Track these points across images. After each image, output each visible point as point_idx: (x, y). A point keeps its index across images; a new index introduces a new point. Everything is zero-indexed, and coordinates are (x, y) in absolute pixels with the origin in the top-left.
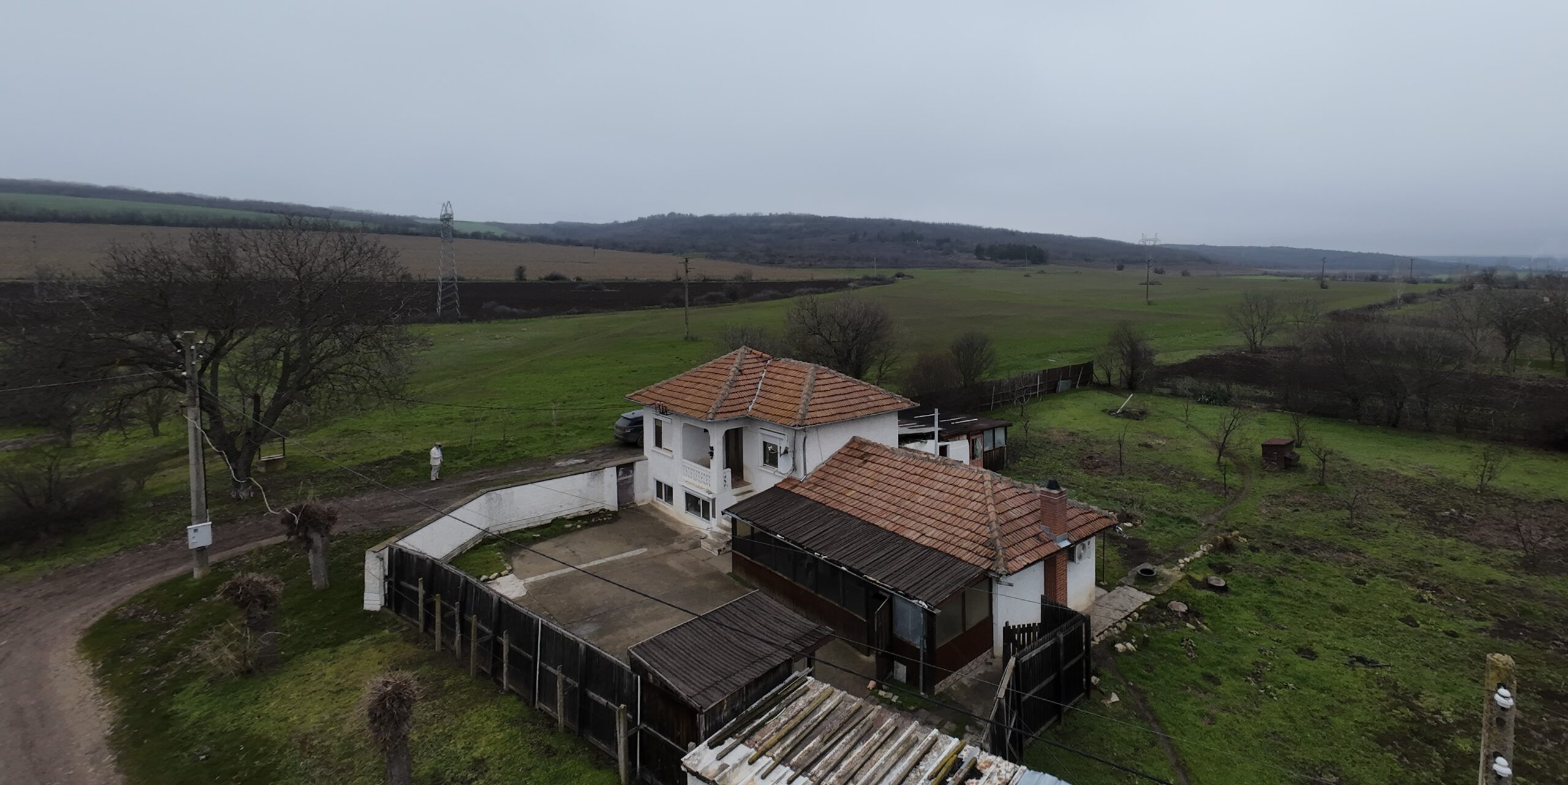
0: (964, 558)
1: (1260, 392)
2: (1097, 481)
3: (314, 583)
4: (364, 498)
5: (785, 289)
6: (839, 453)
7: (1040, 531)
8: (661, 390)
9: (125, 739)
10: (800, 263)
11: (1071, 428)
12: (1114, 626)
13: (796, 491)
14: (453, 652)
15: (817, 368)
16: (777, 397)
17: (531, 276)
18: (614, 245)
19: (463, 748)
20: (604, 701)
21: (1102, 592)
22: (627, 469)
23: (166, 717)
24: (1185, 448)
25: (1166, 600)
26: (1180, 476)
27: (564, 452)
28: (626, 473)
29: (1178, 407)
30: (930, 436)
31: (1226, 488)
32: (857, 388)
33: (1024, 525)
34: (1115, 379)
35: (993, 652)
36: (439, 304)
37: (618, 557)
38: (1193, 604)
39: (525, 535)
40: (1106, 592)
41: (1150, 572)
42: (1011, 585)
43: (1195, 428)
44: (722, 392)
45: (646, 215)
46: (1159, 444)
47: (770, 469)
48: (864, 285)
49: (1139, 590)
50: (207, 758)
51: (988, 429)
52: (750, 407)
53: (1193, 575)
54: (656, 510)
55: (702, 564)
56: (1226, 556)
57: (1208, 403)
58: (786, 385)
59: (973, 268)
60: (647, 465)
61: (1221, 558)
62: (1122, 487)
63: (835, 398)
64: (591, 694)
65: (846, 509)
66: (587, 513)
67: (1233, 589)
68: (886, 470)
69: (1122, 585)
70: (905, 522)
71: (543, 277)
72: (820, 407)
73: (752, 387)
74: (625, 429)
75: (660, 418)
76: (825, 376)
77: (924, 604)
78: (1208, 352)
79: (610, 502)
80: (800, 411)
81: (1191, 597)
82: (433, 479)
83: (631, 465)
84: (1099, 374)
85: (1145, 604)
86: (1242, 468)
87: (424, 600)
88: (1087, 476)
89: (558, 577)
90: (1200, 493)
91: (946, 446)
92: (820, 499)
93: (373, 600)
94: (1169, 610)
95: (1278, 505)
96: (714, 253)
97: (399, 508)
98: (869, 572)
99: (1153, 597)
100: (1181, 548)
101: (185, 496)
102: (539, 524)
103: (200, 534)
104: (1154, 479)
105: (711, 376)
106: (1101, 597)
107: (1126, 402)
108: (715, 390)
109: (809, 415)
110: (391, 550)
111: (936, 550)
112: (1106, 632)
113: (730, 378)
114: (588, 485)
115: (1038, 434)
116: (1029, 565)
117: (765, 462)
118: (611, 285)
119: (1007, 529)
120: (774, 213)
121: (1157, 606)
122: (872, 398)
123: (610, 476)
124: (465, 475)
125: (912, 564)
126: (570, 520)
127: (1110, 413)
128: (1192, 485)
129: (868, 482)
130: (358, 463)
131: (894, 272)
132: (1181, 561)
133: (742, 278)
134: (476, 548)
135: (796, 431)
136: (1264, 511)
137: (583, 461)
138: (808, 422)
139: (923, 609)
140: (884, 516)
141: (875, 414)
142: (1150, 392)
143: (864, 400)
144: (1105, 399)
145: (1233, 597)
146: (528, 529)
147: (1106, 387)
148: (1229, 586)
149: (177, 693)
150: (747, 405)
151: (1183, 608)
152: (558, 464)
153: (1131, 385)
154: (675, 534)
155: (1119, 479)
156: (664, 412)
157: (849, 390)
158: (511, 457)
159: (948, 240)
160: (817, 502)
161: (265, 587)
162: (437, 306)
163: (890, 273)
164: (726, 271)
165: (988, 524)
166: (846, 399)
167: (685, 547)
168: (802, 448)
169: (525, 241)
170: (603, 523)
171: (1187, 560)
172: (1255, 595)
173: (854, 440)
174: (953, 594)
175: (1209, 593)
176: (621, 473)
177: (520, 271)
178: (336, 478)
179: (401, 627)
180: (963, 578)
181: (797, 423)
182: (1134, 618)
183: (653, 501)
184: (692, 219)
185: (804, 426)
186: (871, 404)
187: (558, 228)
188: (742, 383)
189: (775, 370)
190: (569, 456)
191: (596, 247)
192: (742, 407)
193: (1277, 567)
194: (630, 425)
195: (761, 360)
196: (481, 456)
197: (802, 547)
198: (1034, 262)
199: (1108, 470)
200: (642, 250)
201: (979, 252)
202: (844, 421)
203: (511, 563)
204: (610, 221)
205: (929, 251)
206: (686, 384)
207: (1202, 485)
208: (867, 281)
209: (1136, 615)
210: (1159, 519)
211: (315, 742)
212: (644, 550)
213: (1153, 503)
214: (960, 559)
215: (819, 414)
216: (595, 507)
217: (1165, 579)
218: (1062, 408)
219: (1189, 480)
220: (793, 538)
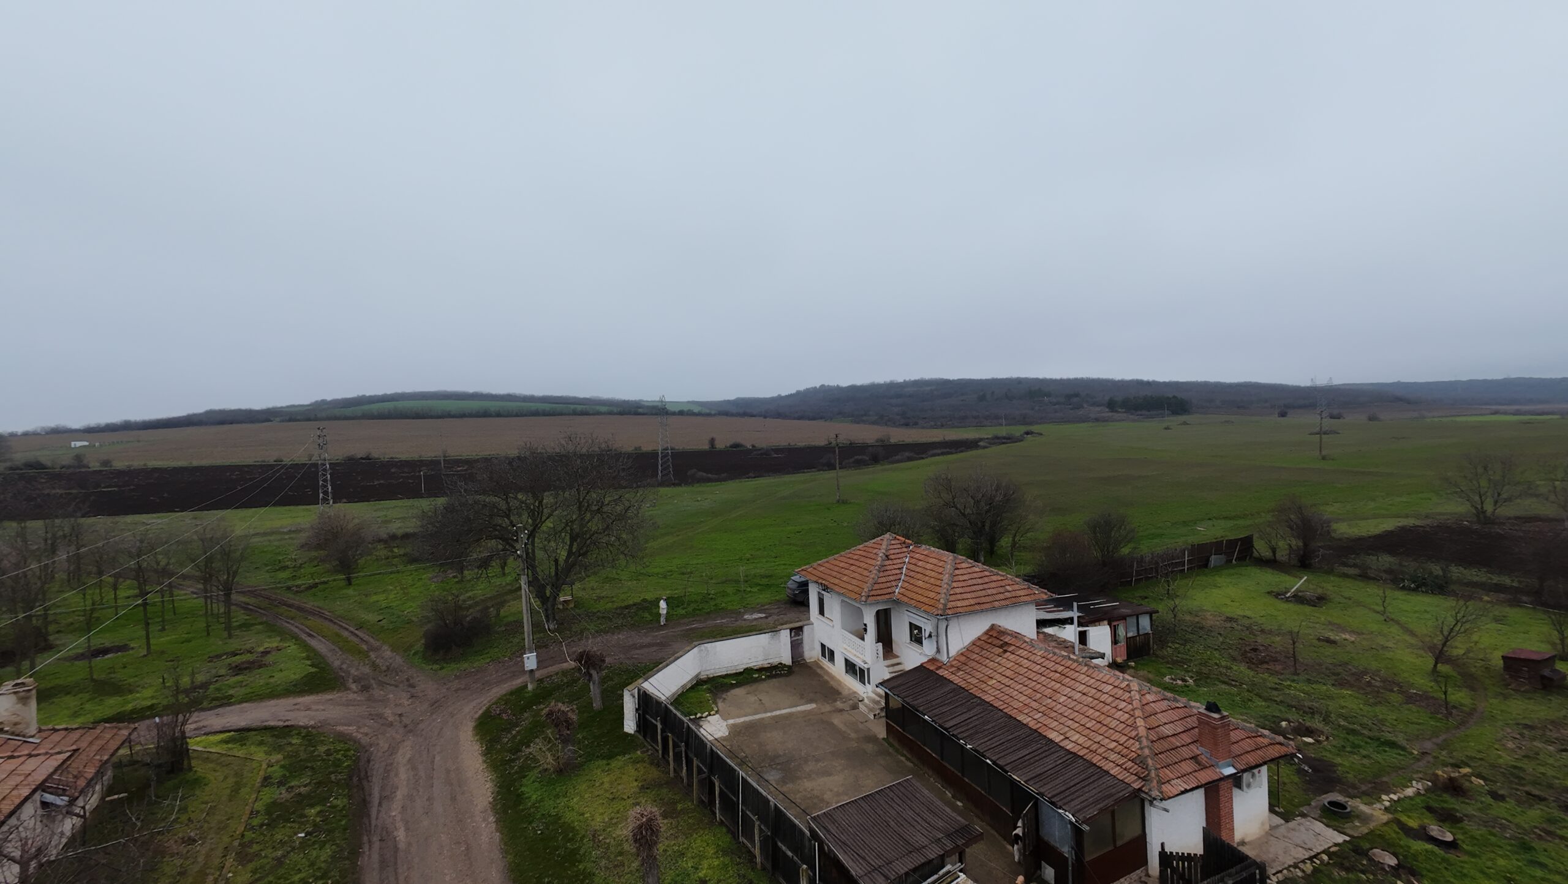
0: (1112, 772)
1: (1496, 579)
2: (1264, 680)
3: (594, 705)
4: (620, 636)
5: (920, 450)
6: (979, 639)
7: (1199, 753)
8: (823, 568)
9: (498, 807)
10: (932, 423)
11: (1230, 611)
12: (1296, 866)
13: (941, 672)
14: (681, 778)
15: (955, 558)
16: (920, 583)
17: (720, 445)
18: (779, 415)
19: (692, 867)
20: (790, 854)
21: (1278, 820)
22: (797, 631)
23: (519, 796)
24: (1384, 648)
25: (1366, 845)
26: (1378, 684)
27: (749, 606)
28: (797, 634)
29: (1371, 593)
30: (1070, 621)
31: (1449, 708)
32: (994, 578)
33: (1178, 744)
34: (1282, 555)
35: (1147, 870)
36: (660, 472)
37: (794, 710)
38: (1405, 857)
39: (726, 681)
40: (1283, 822)
41: (1343, 807)
42: (1167, 811)
43: (1398, 623)
44: (872, 576)
45: (802, 388)
46: (1345, 640)
47: (915, 647)
48: (994, 444)
49: (1327, 826)
50: (541, 833)
51: (1131, 616)
52: (897, 591)
53: (1404, 819)
54: (821, 668)
55: (861, 726)
56: (1453, 800)
57: (1415, 590)
58: (928, 573)
59: (1107, 421)
60: (813, 629)
61: (1445, 802)
62: (1297, 690)
63: (973, 588)
64: (780, 844)
65: (988, 698)
66: (769, 665)
67: (1465, 846)
68: (1026, 663)
69: (1304, 815)
70: (1048, 721)
71: (728, 445)
72: (959, 597)
73: (898, 571)
74: (794, 590)
75: (823, 592)
76: (964, 565)
77: (1071, 816)
78: (1411, 522)
79: (787, 659)
80: (942, 601)
81: (1401, 847)
82: (662, 624)
83: (801, 629)
84: (1261, 548)
85: (1336, 845)
86: (1470, 681)
87: (662, 735)
88: (1252, 673)
89: (750, 721)
90: (1409, 710)
91: (1085, 632)
92: (963, 684)
93: (630, 725)
94: (1371, 860)
95: (1534, 739)
96: (858, 418)
97: (642, 647)
98: (1014, 770)
99: (1348, 838)
100: (1385, 779)
101: (520, 624)
102: (734, 672)
103: (530, 661)
104: (1341, 685)
105: (862, 559)
106: (1277, 826)
107: (1299, 583)
108: (866, 573)
109: (950, 605)
110: (639, 690)
111: (1082, 757)
112: (1285, 872)
113: (879, 563)
114: (769, 643)
115: (1188, 618)
116: (1186, 791)
117: (911, 640)
118: (777, 450)
119: (1158, 747)
120: (907, 379)
121: (1354, 851)
122: (1008, 588)
123: (785, 636)
124: (682, 621)
125: (1057, 769)
126: (756, 670)
127: (1277, 595)
128: (1395, 698)
129: (1008, 673)
130: (615, 606)
131: (1023, 429)
132: (1384, 797)
133: (882, 441)
134: (693, 688)
135: (938, 619)
136: (1510, 745)
137: (764, 615)
138: (949, 612)
139: (1071, 822)
140: (1026, 712)
141: (1013, 603)
142: (1330, 572)
143: (1001, 590)
144: (1270, 578)
145: (1465, 858)
146: (727, 676)
147: (1271, 563)
148: (1459, 842)
149: (524, 778)
150: (894, 589)
151: (1392, 861)
152: (746, 617)
153: (1303, 562)
154: (838, 693)
155: (1293, 681)
156: (826, 588)
157: (986, 580)
158: (713, 608)
159: (1077, 395)
160: (960, 687)
161: (567, 715)
162: (658, 474)
163: (1018, 430)
164: (867, 434)
165: (1137, 738)
166: (984, 589)
167: (846, 706)
168: (944, 634)
169: (715, 415)
170: (781, 675)
171: (1395, 797)
172: (1501, 862)
173: (993, 627)
174: (1101, 811)
175: (1429, 846)
176: (793, 634)
177: (712, 441)
178: (603, 617)
179: (647, 751)
180: (1112, 795)
181: (940, 612)
182: (1322, 861)
183: (818, 660)
184: (839, 388)
185: (947, 614)
186: (1008, 595)
187: (738, 402)
188: (889, 568)
189: (917, 556)
190: (754, 610)
191: (765, 417)
192: (889, 590)
193: (1536, 827)
194: (798, 587)
195: (904, 546)
196: (693, 606)
197: (949, 732)
198: (1175, 413)
199: (1278, 667)
200: (800, 418)
201: (1112, 405)
202: (982, 611)
203: (716, 704)
204: (775, 395)
205: (1057, 406)
206: (842, 565)
207: (1410, 699)
208: (998, 440)
209: (1325, 857)
210: (1351, 738)
211: (601, 838)
212: (814, 706)
213: (1341, 716)
214: (1107, 772)
215: (959, 604)
216: (775, 661)
217: (1364, 819)
218: (1216, 586)
219: (1392, 691)
220: (940, 722)
